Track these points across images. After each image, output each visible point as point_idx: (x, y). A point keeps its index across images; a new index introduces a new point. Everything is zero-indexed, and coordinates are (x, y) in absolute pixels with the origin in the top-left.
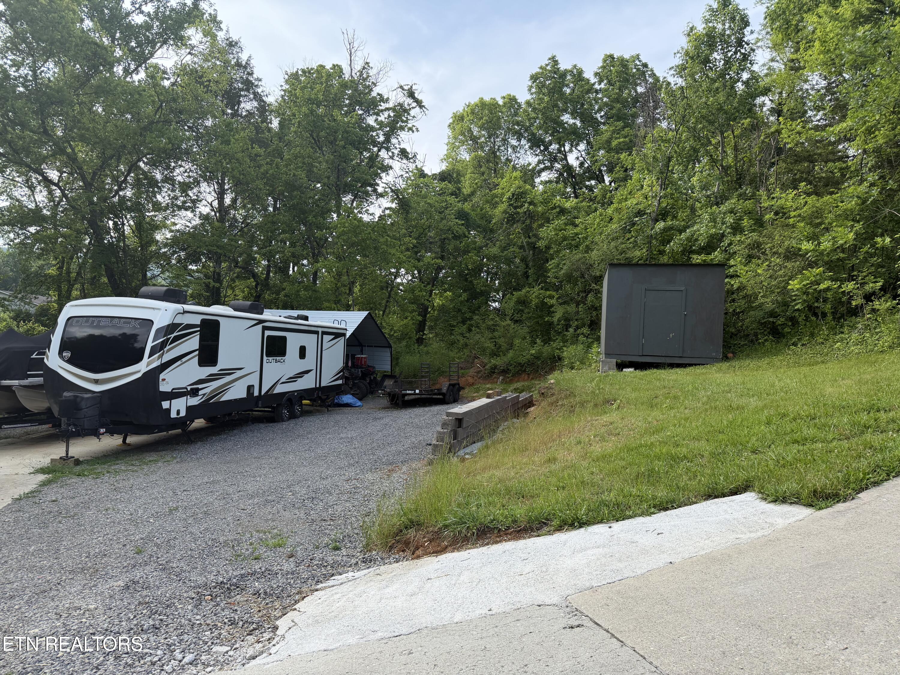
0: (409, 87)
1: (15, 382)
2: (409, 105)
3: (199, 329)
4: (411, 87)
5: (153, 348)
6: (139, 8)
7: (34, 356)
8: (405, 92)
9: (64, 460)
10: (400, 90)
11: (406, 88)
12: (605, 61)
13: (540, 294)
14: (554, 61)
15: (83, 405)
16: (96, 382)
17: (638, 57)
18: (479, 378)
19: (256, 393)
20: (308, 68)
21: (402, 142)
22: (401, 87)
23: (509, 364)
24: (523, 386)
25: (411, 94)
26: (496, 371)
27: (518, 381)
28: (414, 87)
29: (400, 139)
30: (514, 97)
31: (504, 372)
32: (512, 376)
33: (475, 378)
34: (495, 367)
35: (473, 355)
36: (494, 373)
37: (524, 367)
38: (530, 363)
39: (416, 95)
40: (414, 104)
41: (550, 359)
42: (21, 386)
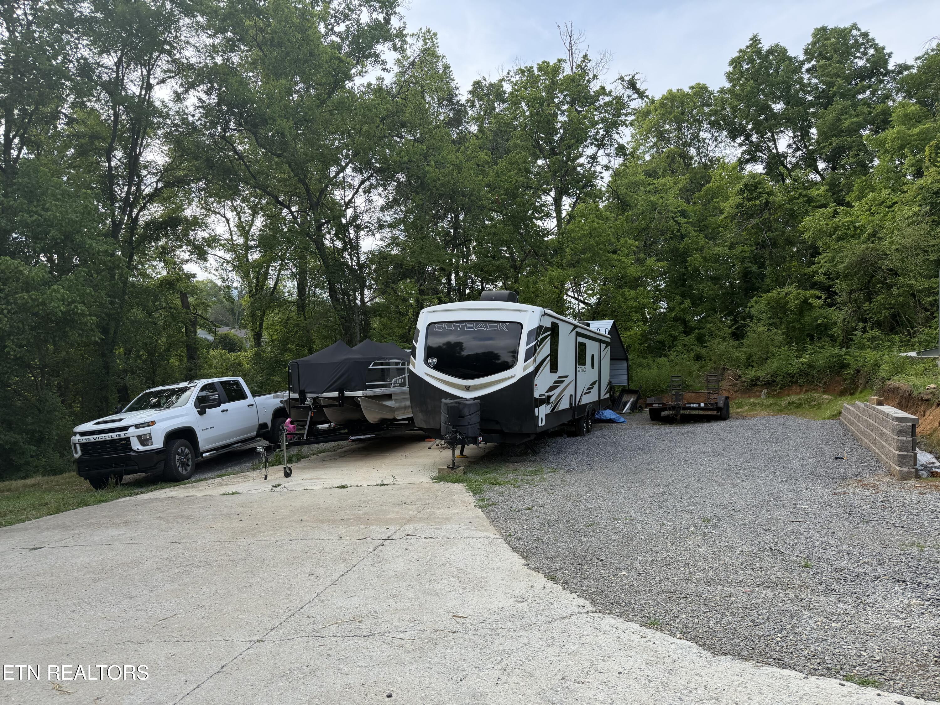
0: (631, 77)
1: (359, 393)
2: (629, 97)
3: (549, 333)
4: (633, 77)
5: (527, 351)
6: (332, 29)
7: (371, 367)
8: (626, 84)
9: (452, 469)
10: (620, 81)
11: (626, 78)
12: (815, 35)
13: (800, 294)
14: (755, 41)
15: (466, 411)
16: (468, 388)
17: (854, 26)
18: (736, 392)
19: (573, 405)
20: (526, 67)
21: (623, 137)
22: (622, 79)
23: (776, 375)
24: (799, 399)
25: (632, 85)
26: (758, 383)
27: (788, 395)
28: (636, 77)
29: (622, 134)
30: (704, 85)
31: (769, 384)
32: (780, 389)
33: (732, 392)
34: (758, 379)
35: (722, 367)
36: (755, 385)
37: (795, 378)
38: (802, 373)
39: (638, 86)
40: (635, 96)
41: (830, 367)
42: (366, 397)
